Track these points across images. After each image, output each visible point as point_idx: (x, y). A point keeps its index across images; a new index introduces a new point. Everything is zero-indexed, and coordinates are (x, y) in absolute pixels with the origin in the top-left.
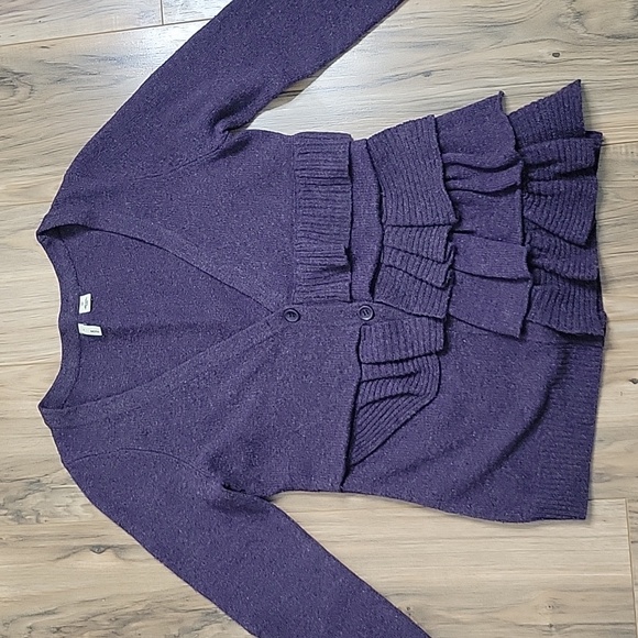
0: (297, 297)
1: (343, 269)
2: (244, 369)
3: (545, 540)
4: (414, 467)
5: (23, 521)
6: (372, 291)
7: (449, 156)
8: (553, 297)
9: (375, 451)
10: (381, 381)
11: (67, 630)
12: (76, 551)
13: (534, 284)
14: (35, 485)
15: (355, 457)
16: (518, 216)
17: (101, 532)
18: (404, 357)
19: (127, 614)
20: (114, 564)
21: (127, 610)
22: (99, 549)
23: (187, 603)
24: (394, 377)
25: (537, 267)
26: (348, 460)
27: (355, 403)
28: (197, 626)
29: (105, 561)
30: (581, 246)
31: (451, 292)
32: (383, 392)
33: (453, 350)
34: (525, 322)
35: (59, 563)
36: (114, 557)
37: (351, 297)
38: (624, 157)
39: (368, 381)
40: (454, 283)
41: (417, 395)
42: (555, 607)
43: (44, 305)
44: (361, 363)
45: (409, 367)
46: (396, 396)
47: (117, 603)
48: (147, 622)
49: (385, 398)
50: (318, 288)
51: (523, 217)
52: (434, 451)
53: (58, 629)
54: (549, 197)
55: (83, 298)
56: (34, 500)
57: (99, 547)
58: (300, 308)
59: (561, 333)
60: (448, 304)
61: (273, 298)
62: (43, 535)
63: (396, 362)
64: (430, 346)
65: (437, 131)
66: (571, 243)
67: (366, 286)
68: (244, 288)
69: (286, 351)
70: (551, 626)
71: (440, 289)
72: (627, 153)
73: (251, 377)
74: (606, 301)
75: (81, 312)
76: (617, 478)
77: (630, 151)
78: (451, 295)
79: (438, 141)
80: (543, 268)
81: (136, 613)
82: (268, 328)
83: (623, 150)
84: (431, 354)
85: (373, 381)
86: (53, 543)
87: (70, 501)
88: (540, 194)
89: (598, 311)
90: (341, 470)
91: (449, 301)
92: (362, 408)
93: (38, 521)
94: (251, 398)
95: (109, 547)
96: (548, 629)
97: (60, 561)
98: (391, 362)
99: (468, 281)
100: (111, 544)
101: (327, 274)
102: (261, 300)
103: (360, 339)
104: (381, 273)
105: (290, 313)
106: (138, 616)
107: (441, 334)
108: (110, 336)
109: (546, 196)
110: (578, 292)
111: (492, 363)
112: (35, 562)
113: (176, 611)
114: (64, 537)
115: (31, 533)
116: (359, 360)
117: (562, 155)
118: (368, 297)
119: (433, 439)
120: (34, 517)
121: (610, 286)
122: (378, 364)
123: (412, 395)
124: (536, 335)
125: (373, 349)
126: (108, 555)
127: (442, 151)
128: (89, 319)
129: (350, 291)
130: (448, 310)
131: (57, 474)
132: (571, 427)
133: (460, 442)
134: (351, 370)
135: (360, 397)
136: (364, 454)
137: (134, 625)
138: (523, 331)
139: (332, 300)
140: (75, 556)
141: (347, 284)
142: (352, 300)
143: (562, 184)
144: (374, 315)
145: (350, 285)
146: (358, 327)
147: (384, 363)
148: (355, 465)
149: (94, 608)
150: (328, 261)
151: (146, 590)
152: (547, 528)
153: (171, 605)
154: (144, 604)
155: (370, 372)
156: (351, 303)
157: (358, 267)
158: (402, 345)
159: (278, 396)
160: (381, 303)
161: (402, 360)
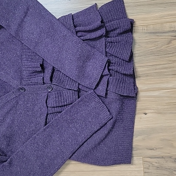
0: (24, 83)
1: (40, 72)
3: (114, 172)
6: (51, 80)
7: (78, 29)
8: (117, 81)
10: (55, 114)
13: (110, 76)
16: (104, 51)
18: (63, 105)
25: (111, 70)
30: (127, 62)
34: (107, 90)
37: (43, 82)
38: (141, 31)
44: (48, 107)
50: (31, 79)
51: (106, 52)
54: (115, 43)
58: (25, 87)
59: (120, 95)
61: (15, 83)
63: (60, 106)
65: (73, 20)
66: (124, 60)
67: (49, 78)
68: (5, 80)
69: (21, 103)
72: (142, 29)
73: (8, 113)
74: (137, 82)
76: (139, 149)
77: (143, 29)
79: (73, 23)
80: (113, 70)
82: (14, 94)
83: (141, 28)
85: (53, 113)
88: (112, 42)
89: (134, 86)
94: (8, 120)
98: (59, 107)
101: (35, 74)
102: (11, 84)
103: (47, 98)
104: (54, 73)
105: (21, 89)
109: (114, 43)
110: (127, 79)
116: (47, 106)
117: (119, 26)
118: (50, 82)
122: (54, 107)
124: (111, 95)
125: (52, 102)
127: (75, 27)
129: (43, 80)
130: (78, 87)
134: (44, 109)
135: (47, 120)
138: (106, 94)
139: (37, 83)
141: (42, 78)
142: (44, 83)
143: (119, 38)
144: (52, 89)
145: (43, 78)
146: (46, 93)
147: (56, 107)
150: (34, 69)
152: (114, 167)
155: (51, 110)
156: (44, 84)
157: (46, 71)
158: (63, 101)
159: (18, 119)
160: (54, 84)
161: (63, 106)
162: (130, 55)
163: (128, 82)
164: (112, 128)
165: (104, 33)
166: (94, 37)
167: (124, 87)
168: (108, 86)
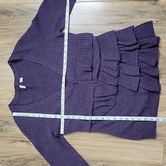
0: (78, 79)
1: (90, 71)
7: (119, 42)
8: (146, 80)
10: (100, 102)
11: (12, 162)
12: (16, 141)
13: (141, 77)
14: (7, 123)
17: (23, 137)
19: (28, 159)
20: (26, 145)
21: (28, 158)
24: (103, 101)
25: (142, 72)
27: (93, 108)
28: (47, 164)
29: (24, 145)
30: (154, 67)
31: (118, 78)
32: (100, 105)
33: (119, 94)
34: (138, 87)
35: (11, 144)
36: (26, 144)
37: (92, 79)
39: (96, 102)
40: (119, 76)
41: (109, 106)
44: (94, 97)
45: (107, 98)
46: (104, 106)
47: (26, 156)
48: (34, 162)
49: (101, 107)
50: (83, 76)
51: (138, 59)
53: (10, 161)
54: (146, 54)
56: (6, 127)
57: (22, 141)
58: (78, 82)
59: (148, 90)
60: (118, 82)
61: (71, 79)
62: (8, 136)
63: (104, 97)
64: (113, 93)
66: (151, 66)
67: (96, 76)
69: (75, 94)
71: (116, 77)
75: (20, 82)
80: (143, 72)
81: (31, 159)
82: (70, 87)
84: (113, 95)
85: (98, 102)
86: (10, 139)
87: (16, 128)
88: (143, 53)
89: (158, 84)
90: (90, 126)
93: (7, 132)
95: (25, 141)
97: (12, 143)
98: (102, 97)
99: (123, 76)
100: (26, 140)
101: (85, 73)
103: (94, 91)
104: (100, 73)
105: (75, 83)
107: (116, 90)
108: (28, 89)
109: (145, 53)
110: (152, 79)
111: (129, 97)
112: (5, 143)
113: (41, 159)
114: (13, 137)
115: (5, 135)
117: (149, 42)
118: (97, 79)
120: (5, 131)
122: (99, 97)
124: (141, 91)
125: (97, 94)
127: (117, 40)
131: (12, 121)
134: (92, 99)
135: (94, 106)
137: (30, 162)
138: (138, 89)
139: (87, 80)
140: (16, 143)
141: (91, 76)
143: (149, 50)
144: (98, 84)
145: (92, 76)
146: (94, 87)
147: (101, 97)
148: (93, 124)
149: (20, 157)
150: (86, 69)
151: (34, 153)
154: (33, 157)
155: (96, 100)
156: (92, 81)
157: (94, 71)
158: (106, 93)
160: (100, 81)
161: (105, 97)
162: (156, 62)
164: (142, 113)
165: (138, 47)
166: (131, 49)
167: (151, 84)
168: (139, 84)
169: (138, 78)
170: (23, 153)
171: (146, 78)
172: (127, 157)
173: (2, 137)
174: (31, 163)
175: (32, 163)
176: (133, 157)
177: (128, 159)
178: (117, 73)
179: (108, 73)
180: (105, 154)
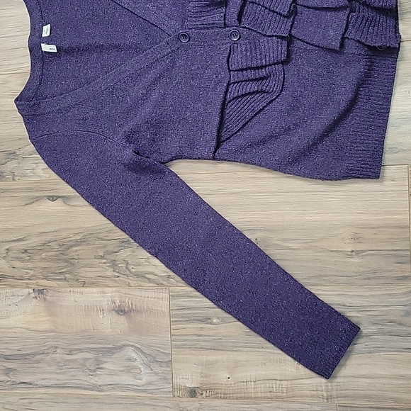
0: (189, 25)
1: (220, 4)
2: (151, 75)
3: (351, 193)
4: (263, 142)
5: (3, 179)
6: (239, 20)
8: (364, 22)
9: (238, 131)
10: (243, 83)
11: (31, 251)
12: (38, 199)
13: (351, 11)
14: (12, 155)
15: (224, 135)
17: (54, 187)
18: (259, 65)
19: (70, 241)
20: (63, 208)
21: (70, 239)
22: (53, 198)
23: (109, 234)
24: (252, 80)
25: (353, 0)
26: (219, 136)
27: (225, 98)
28: (116, 250)
29: (57, 206)
31: (293, 19)
32: (244, 90)
33: (294, 61)
34: (343, 38)
35: (26, 207)
36: (63, 204)
37: (225, 24)
39: (234, 83)
40: (296, 15)
41: (268, 92)
42: (356, 239)
43: (19, 33)
44: (230, 71)
45: (263, 73)
46: (254, 93)
47: (64, 234)
48: (83, 247)
49: (246, 95)
50: (202, 18)
52: (277, 130)
53: (26, 251)
55: (45, 28)
56: (11, 165)
57: (53, 197)
58: (190, 32)
59: (368, 46)
60: (291, 28)
61: (172, 26)
62: (17, 189)
63: (254, 68)
64: (277, 57)
67: (235, 16)
68: (153, 20)
69: (180, 63)
70: (353, 251)
71: (284, 17)
73: (155, 81)
74: (401, 27)
75: (43, 36)
78: (293, 22)
80: (357, 1)
81: (76, 241)
82: (168, 47)
84: (278, 63)
85: (239, 82)
86: (23, 194)
87: (35, 166)
89: (396, 33)
90: (214, 143)
91: (292, 25)
92: (229, 102)
93: (14, 180)
94: (155, 96)
95: (59, 197)
96: (350, 253)
97: (28, 206)
98: (250, 69)
99: (306, 12)
100: (61, 195)
101: (209, 9)
102: (164, 28)
103: (230, 53)
104: (246, 8)
105: (183, 35)
106: (78, 243)
107: (285, 48)
108: (63, 54)
110: (381, 19)
111: (320, 70)
112: (11, 206)
113: (102, 240)
114: (30, 190)
115: (9, 187)
116: (229, 68)
118: (236, 23)
119: (277, 122)
120: (11, 177)
121: (405, 16)
122: (242, 70)
123: (265, 92)
124: (351, 48)
125: (238, 60)
126: (59, 202)
128: (49, 41)
129: (225, 19)
130: (290, 31)
131: (26, 148)
132: (373, 114)
133: (296, 125)
134: (224, 76)
135: (228, 94)
136: (231, 133)
137: (75, 248)
138: (342, 45)
139: (213, 26)
140: (37, 203)
141: (222, 15)
142: (226, 26)
144: (240, 37)
145: (225, 15)
146: (230, 45)
147: (246, 69)
148: (224, 141)
149: (49, 238)
151: (83, 226)
152: (353, 185)
153: (100, 235)
154: (82, 235)
155: (236, 76)
156: (225, 28)
157: (230, 3)
158: (259, 57)
159: (173, 94)
160: (245, 27)
161: (258, 68)
163: (384, 25)
167: (377, 33)
168: (346, 30)
169: (343, 15)
170: (57, 228)
171: (363, 16)
172: (316, 213)
173: (5, 191)
174: (76, 251)
175: (80, 250)
176: (331, 213)
177: (317, 218)
178: (291, 5)
179: (266, 8)
180: (259, 211)
